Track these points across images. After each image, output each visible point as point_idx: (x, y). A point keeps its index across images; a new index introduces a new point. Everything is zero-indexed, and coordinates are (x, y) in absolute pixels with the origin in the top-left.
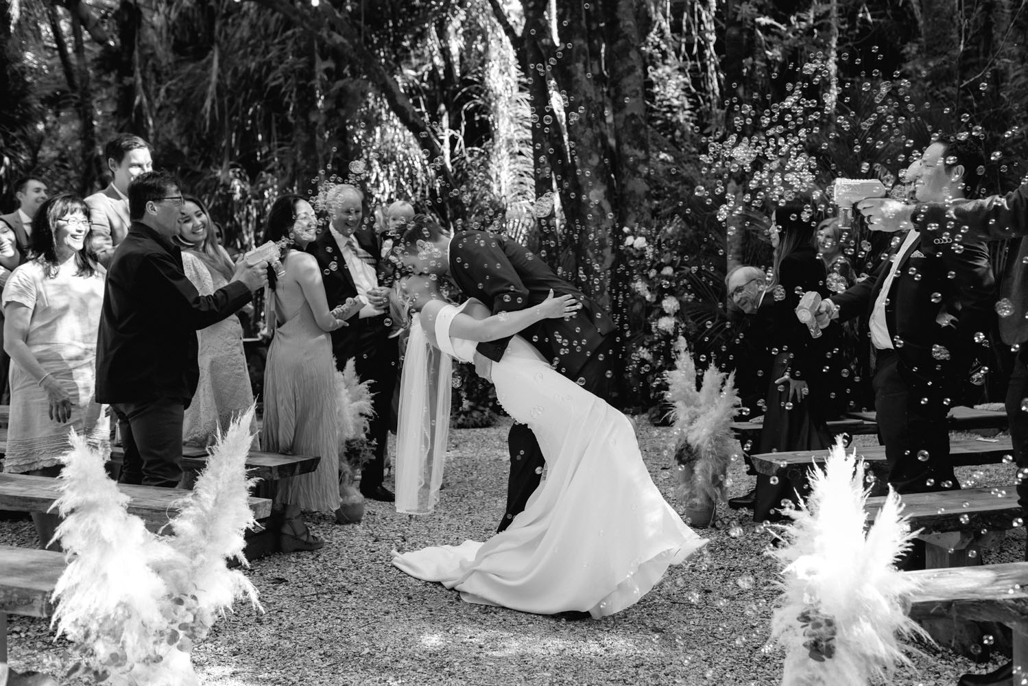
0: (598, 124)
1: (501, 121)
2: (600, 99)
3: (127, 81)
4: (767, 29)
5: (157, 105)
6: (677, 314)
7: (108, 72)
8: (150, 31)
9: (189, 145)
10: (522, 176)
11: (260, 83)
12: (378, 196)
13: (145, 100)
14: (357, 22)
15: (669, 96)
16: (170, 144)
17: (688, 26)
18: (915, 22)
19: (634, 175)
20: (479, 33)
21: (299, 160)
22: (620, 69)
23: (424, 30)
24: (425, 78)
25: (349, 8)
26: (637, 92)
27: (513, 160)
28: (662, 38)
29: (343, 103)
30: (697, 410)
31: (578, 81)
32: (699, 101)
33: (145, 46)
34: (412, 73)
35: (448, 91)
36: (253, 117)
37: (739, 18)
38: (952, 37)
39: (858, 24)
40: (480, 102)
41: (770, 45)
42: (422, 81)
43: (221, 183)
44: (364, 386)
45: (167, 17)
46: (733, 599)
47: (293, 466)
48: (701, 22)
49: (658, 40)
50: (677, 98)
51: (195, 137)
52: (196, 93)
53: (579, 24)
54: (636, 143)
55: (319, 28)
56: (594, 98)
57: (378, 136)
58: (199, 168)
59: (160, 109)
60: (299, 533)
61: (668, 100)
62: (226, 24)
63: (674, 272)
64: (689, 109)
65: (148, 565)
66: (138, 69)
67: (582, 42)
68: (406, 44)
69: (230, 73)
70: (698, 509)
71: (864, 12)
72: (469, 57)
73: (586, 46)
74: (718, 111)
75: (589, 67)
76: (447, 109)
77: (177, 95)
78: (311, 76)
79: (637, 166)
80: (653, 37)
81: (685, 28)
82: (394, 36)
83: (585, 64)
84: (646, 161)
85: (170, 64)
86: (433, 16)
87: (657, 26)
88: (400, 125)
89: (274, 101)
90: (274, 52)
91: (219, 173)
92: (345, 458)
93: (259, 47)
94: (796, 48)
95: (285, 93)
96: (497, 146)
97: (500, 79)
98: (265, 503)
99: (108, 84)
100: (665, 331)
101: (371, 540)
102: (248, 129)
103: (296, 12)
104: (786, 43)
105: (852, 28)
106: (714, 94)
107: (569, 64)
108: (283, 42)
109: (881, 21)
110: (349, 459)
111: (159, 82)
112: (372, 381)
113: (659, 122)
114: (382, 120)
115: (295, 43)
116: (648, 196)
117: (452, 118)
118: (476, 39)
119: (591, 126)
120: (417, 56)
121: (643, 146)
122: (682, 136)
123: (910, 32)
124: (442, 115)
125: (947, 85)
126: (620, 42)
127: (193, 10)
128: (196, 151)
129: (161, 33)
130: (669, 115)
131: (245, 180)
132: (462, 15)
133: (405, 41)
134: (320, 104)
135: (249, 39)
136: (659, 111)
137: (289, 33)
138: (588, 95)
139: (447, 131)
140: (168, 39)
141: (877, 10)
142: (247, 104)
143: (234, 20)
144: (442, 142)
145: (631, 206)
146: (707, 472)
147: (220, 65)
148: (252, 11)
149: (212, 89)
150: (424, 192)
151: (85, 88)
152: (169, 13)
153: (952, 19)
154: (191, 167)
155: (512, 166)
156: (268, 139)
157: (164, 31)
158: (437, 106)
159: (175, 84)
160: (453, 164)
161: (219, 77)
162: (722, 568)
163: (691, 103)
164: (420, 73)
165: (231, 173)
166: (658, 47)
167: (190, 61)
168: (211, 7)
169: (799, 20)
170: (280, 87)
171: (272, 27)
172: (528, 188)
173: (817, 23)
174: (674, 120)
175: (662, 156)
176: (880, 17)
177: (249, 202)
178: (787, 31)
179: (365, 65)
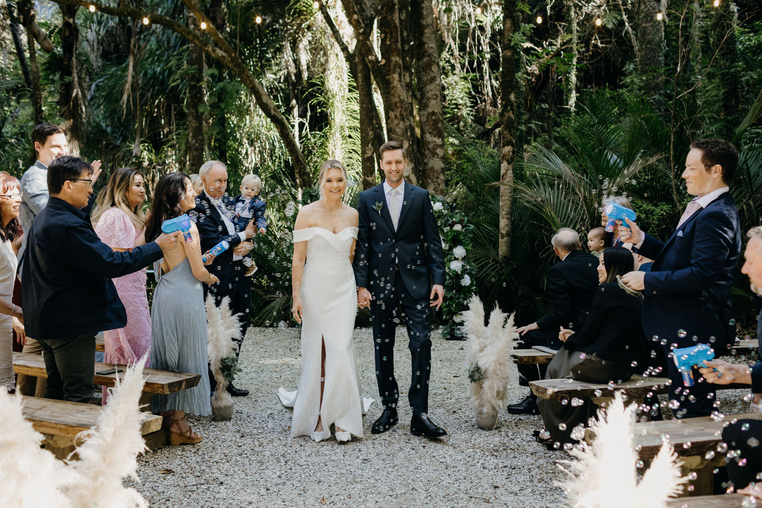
0: (408, 119)
1: (336, 113)
2: (410, 100)
3: (67, 79)
4: (527, 51)
5: (89, 97)
6: (463, 259)
7: (54, 73)
8: (85, 44)
9: (111, 126)
10: (351, 153)
11: (163, 83)
12: (247, 165)
13: (80, 93)
14: (234, 40)
15: (456, 97)
16: (98, 124)
17: (471, 47)
18: (632, 47)
19: (434, 156)
20: (321, 49)
21: (190, 140)
22: (425, 79)
23: (282, 46)
24: (282, 80)
25: (228, 29)
26: (437, 95)
27: (344, 141)
28: (452, 55)
29: (222, 99)
30: (485, 341)
31: (394, 87)
32: (477, 101)
33: (80, 54)
34: (273, 76)
35: (298, 89)
36: (158, 106)
37: (512, 44)
38: (660, 59)
39: (591, 48)
40: (322, 99)
41: (530, 63)
42: (279, 82)
43: (134, 155)
44: (235, 317)
45: (98, 33)
46: (516, 494)
47: (180, 383)
48: (480, 44)
49: (449, 56)
50: (462, 99)
51: (116, 119)
52: (117, 88)
53: (396, 45)
54: (435, 133)
55: (206, 45)
56: (406, 100)
57: (248, 122)
58: (118, 143)
59: (92, 99)
60: (184, 430)
61: (455, 99)
62: (139, 39)
63: (462, 228)
64: (471, 107)
65: (58, 489)
66: (75, 71)
67: (398, 59)
68: (269, 56)
69: (142, 75)
70: (485, 416)
71: (596, 39)
72: (314, 67)
73: (401, 62)
74: (491, 108)
75: (402, 77)
76: (297, 103)
77: (104, 90)
78: (200, 79)
79: (435, 150)
80: (445, 55)
81: (468, 49)
82: (260, 50)
83: (400, 75)
84: (442, 146)
85: (99, 67)
86: (289, 36)
87: (448, 47)
88: (264, 114)
89: (174, 97)
90: (173, 62)
91: (133, 146)
92: (220, 372)
93: (163, 56)
94: (549, 65)
95: (181, 91)
96: (333, 131)
97: (336, 83)
98: (157, 420)
99: (53, 81)
100: (455, 271)
101: (238, 435)
102: (155, 115)
103: (189, 33)
104: (541, 61)
105: (587, 51)
106: (488, 96)
107: (388, 75)
108: (180, 54)
109: (608, 46)
110: (223, 373)
111: (91, 80)
112: (242, 314)
113: (448, 115)
114: (250, 111)
115: (189, 55)
116: (443, 171)
117: (301, 109)
118: (319, 54)
119: (403, 120)
120: (277, 64)
121: (440, 135)
122: (464, 126)
123: (628, 54)
124: (293, 108)
125: (656, 94)
126: (425, 59)
127: (116, 29)
128: (117, 130)
129: (93, 45)
130: (456, 110)
131: (152, 152)
132: (309, 36)
133: (268, 53)
134: (206, 98)
135: (157, 50)
136: (448, 108)
137: (185, 47)
138: (402, 98)
139: (297, 118)
140: (98, 49)
141: (604, 38)
142: (154, 97)
143: (145, 36)
144: (293, 126)
145: (430, 178)
146: (493, 389)
147: (134, 70)
148: (158, 30)
149: (128, 86)
150: (280, 163)
151: (36, 84)
152: (99, 30)
153: (659, 46)
154: (113, 142)
155: (344, 146)
156: (169, 123)
157: (95, 44)
158: (291, 101)
159: (103, 82)
160: (301, 143)
161: (133, 77)
162: (506, 467)
163: (472, 102)
164: (278, 77)
165: (141, 147)
166: (449, 62)
167: (113, 65)
168: (129, 27)
169: (551, 44)
170: (178, 86)
171: (172, 43)
172: (355, 162)
173: (564, 47)
174: (459, 114)
175: (451, 140)
176: (606, 43)
177: (154, 168)
178: (542, 53)
179: (239, 71)
